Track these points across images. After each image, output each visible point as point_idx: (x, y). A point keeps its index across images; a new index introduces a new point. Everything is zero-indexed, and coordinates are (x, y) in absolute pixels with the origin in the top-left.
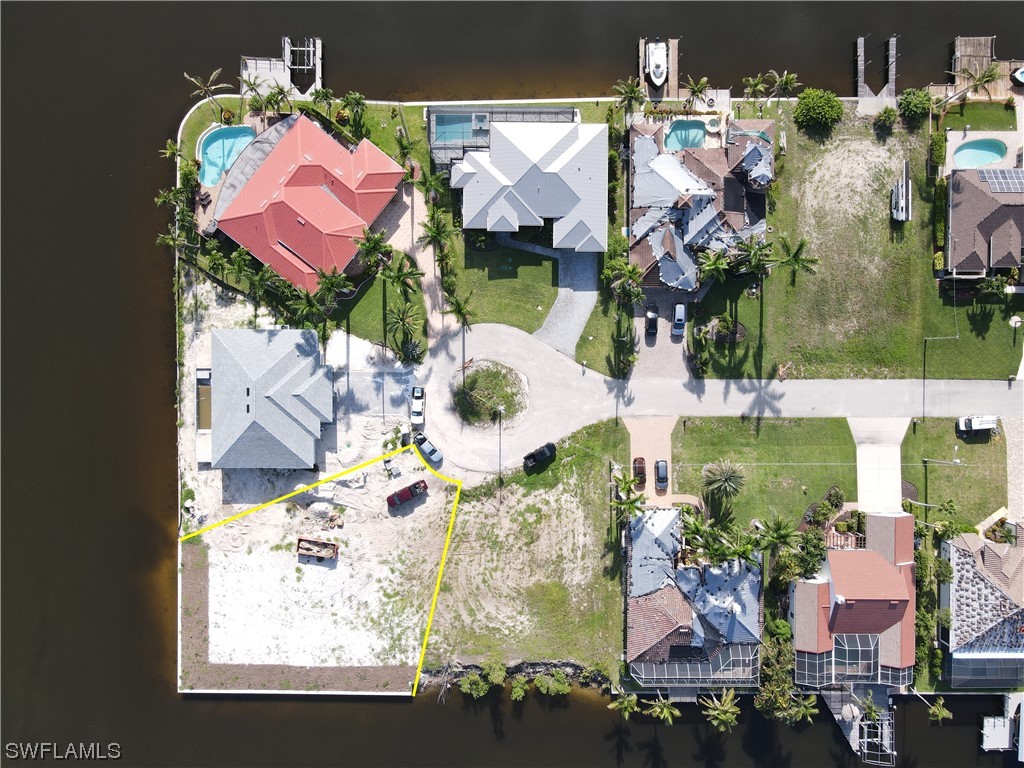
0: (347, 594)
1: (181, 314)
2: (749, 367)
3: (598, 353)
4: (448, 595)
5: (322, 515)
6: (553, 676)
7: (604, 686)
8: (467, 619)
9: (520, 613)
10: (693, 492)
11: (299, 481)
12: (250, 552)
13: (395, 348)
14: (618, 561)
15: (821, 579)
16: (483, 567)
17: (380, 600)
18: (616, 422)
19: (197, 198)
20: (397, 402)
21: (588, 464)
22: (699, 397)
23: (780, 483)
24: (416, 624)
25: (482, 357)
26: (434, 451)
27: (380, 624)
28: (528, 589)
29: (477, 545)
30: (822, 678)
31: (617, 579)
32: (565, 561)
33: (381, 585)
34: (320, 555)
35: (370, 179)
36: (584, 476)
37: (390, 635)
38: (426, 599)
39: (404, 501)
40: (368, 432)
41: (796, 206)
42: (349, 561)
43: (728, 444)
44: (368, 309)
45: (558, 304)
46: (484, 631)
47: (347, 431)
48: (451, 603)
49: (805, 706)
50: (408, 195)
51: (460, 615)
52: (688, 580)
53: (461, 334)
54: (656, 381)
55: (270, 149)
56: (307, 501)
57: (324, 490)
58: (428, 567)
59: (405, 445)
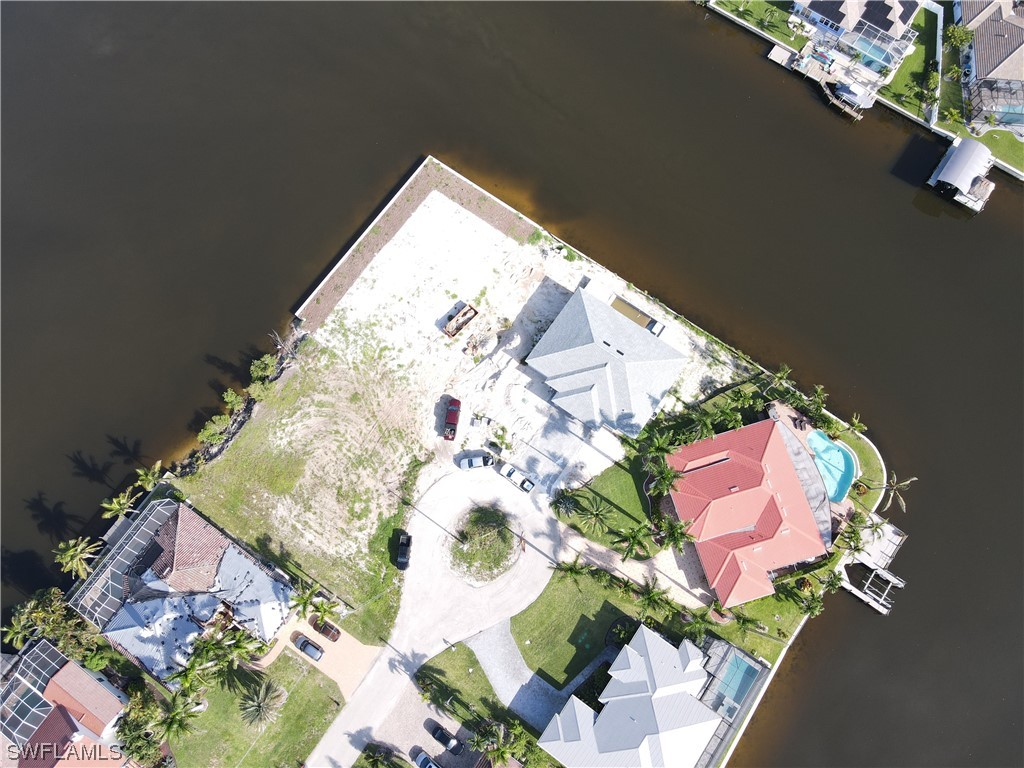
0: (408, 318)
1: (716, 342)
3: (454, 667)
4: (348, 396)
5: (483, 343)
6: (221, 433)
7: (179, 469)
8: (318, 397)
9: (290, 443)
10: (275, 666)
11: (524, 343)
12: (495, 271)
13: (578, 493)
14: (267, 555)
15: (109, 731)
16: (349, 439)
17: (384, 341)
18: (383, 640)
19: (805, 418)
20: (532, 463)
21: (367, 588)
22: (349, 735)
23: (219, 756)
24: (345, 355)
25: (521, 561)
26: (471, 465)
27: (367, 328)
28: (304, 462)
29: (370, 447)
30: (28, 667)
31: (255, 544)
32: (303, 509)
33: (396, 350)
34: (454, 320)
35: (735, 572)
36: (359, 578)
37: (353, 329)
38: (359, 376)
39: (448, 414)
40: (524, 423)
42: (433, 339)
43: (290, 732)
44: (624, 492)
45: (521, 662)
46: (298, 404)
47: (536, 407)
48: (341, 393)
49: (18, 633)
50: (702, 595)
51: (326, 394)
52: (204, 606)
53: (551, 555)
54: (392, 703)
55: (812, 505)
56: (503, 339)
57: (502, 357)
58: (382, 396)
59: (493, 445)
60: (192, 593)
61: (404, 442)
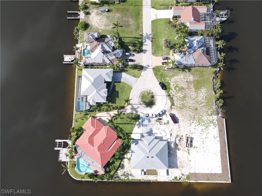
0: (200, 135)
1: (127, 180)
2: (140, 40)
3: (137, 73)
4: (198, 109)
5: (179, 141)
6: (216, 84)
7: (217, 72)
8: (204, 104)
9: (201, 91)
10: (169, 52)
11: (171, 146)
12: (190, 161)
13: (136, 121)
14: (186, 68)
15: (188, 24)
16: (190, 100)
17: (201, 126)
18: (153, 69)
19: (95, 174)
20: (149, 121)
21: (164, 75)
22: (147, 51)
23: (167, 34)
24: (206, 117)
25: (138, 100)
26: (162, 111)
27: (207, 126)
28: (195, 89)
29: (185, 102)
30: (211, 24)
31: (191, 69)
32: (188, 81)
33: (197, 126)
34: (190, 141)
35: (93, 125)
36: (167, 76)
37: (210, 124)
38: (199, 114)
39: (175, 120)
40: (157, 129)
41: (103, 30)
42: (191, 134)
43: (158, 45)
44: (126, 128)
45: (125, 82)
46: (207, 100)
47: (157, 134)
48: (200, 108)
49: (218, 26)
50: (97, 117)
51: (203, 106)
52: (191, 51)
53: (132, 105)
54: (144, 60)
56: (176, 145)
57: (173, 140)
58: (191, 114)
59: (160, 119)
60: (195, 51)
61: (179, 107)
